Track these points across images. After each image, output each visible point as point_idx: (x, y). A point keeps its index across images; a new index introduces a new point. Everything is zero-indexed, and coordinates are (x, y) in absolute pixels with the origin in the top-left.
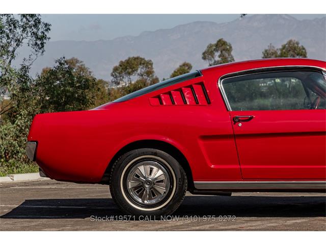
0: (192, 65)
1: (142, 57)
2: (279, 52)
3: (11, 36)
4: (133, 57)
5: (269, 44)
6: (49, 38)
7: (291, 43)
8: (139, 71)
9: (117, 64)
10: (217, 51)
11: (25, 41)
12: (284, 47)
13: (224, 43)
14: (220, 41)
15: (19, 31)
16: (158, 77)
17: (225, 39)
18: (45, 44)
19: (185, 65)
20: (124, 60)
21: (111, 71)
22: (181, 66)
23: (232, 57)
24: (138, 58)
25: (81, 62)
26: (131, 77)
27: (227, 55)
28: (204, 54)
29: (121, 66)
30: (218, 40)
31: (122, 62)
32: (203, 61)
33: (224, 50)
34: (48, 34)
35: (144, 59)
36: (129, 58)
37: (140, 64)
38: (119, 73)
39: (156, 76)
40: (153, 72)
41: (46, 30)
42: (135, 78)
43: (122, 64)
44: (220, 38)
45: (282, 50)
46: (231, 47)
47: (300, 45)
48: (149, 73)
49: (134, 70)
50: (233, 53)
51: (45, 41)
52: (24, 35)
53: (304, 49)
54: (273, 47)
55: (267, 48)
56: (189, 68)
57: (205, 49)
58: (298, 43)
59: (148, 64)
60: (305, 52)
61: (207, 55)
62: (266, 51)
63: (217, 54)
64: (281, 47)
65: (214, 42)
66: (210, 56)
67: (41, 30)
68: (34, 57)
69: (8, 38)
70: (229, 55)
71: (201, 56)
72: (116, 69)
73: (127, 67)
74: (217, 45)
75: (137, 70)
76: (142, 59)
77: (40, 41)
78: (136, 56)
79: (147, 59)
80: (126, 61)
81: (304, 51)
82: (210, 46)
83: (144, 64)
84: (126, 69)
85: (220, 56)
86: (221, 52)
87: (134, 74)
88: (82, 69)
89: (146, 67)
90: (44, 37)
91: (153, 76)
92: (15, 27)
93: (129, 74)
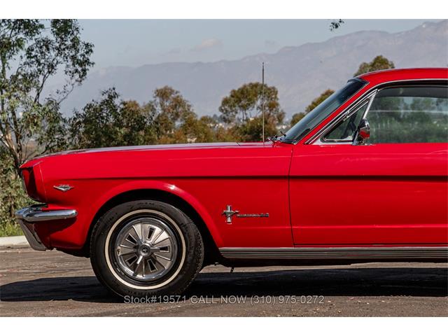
1: (263, 83)
3: (42, 61)
4: (251, 84)
6: (93, 64)
8: (259, 103)
9: (228, 95)
13: (384, 62)
15: (53, 53)
16: (285, 111)
17: (385, 56)
18: (87, 72)
19: (328, 93)
20: (236, 89)
21: (220, 104)
22: (322, 94)
24: (256, 85)
25: (177, 92)
26: (247, 112)
29: (232, 96)
30: (375, 57)
31: (234, 91)
34: (92, 58)
35: (265, 86)
36: (245, 86)
37: (261, 93)
38: (231, 107)
39: (282, 111)
40: (278, 104)
41: (87, 53)
42: (254, 113)
43: (234, 94)
44: (378, 55)
48: (273, 106)
49: (251, 102)
51: (87, 67)
57: (356, 69)
59: (270, 93)
65: (370, 61)
67: (81, 52)
68: (69, 88)
72: (225, 102)
73: (242, 97)
74: (373, 65)
75: (254, 102)
76: (263, 86)
78: (253, 82)
79: (269, 86)
80: (239, 89)
82: (364, 66)
83: (264, 93)
84: (240, 101)
87: (250, 108)
88: (178, 102)
89: (269, 97)
90: (87, 62)
91: (277, 110)
92: (48, 49)
93: (244, 108)
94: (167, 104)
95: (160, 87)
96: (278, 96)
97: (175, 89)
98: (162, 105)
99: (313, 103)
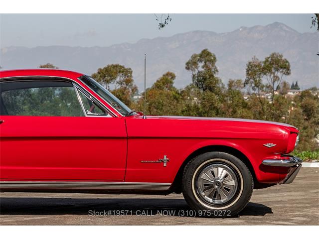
0: (176, 74)
1: (122, 65)
2: (263, 65)
4: (112, 65)
5: (253, 57)
7: (275, 56)
8: (118, 79)
9: (96, 72)
10: (201, 61)
12: (267, 61)
13: (209, 54)
14: (204, 51)
16: (137, 86)
17: (210, 50)
19: (168, 74)
20: (102, 68)
22: (164, 75)
23: (216, 68)
24: (117, 66)
26: (110, 85)
27: (211, 66)
28: (187, 64)
29: (99, 73)
31: (100, 69)
32: (186, 71)
33: (208, 60)
35: (123, 67)
36: (109, 66)
37: (120, 72)
38: (97, 80)
39: (135, 86)
40: (132, 81)
44: (205, 49)
45: (265, 62)
46: (215, 58)
47: (283, 58)
48: (129, 82)
49: (113, 78)
50: (216, 64)
53: (287, 62)
54: (258, 60)
55: (251, 61)
56: (172, 78)
57: (188, 58)
58: (281, 56)
59: (127, 72)
60: (289, 65)
61: (190, 65)
62: (250, 63)
63: (201, 65)
64: (264, 60)
65: (199, 52)
66: (193, 67)
70: (213, 66)
71: (185, 66)
72: (94, 77)
73: (107, 74)
74: (201, 56)
75: (116, 78)
76: (121, 67)
78: (115, 64)
79: (126, 67)
80: (105, 68)
81: (287, 64)
82: (194, 57)
83: (122, 72)
84: (105, 77)
85: (203, 67)
86: (205, 63)
87: (112, 83)
89: (125, 75)
91: (132, 85)
93: (108, 82)
96: (133, 75)
97: (55, 65)
99: (158, 81)
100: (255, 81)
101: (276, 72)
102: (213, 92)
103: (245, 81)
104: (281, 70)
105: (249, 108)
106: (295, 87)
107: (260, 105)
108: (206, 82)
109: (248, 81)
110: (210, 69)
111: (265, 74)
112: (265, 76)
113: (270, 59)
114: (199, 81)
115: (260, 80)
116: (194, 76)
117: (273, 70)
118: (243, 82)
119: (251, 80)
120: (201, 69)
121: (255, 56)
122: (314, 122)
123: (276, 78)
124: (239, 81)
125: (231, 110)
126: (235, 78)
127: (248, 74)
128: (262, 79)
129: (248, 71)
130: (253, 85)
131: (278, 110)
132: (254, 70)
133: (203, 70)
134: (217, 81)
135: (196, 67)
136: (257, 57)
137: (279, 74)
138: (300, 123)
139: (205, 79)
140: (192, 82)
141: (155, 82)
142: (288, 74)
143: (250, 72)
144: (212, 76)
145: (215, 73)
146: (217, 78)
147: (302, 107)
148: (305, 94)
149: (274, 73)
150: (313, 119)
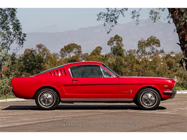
0: (102, 47)
2: (146, 42)
3: (9, 39)
4: (71, 44)
6: (26, 40)
7: (152, 37)
8: (74, 51)
9: (63, 47)
10: (115, 41)
11: (15, 41)
12: (148, 40)
13: (119, 37)
14: (116, 36)
17: (119, 35)
19: (98, 47)
20: (66, 45)
21: (60, 50)
22: (96, 48)
23: (122, 44)
24: (73, 44)
25: (44, 46)
26: (70, 54)
27: (120, 43)
28: (108, 42)
29: (65, 48)
31: (65, 46)
32: (108, 46)
33: (118, 40)
34: (25, 38)
36: (69, 44)
38: (64, 52)
40: (82, 51)
41: (24, 37)
42: (72, 54)
43: (65, 47)
44: (116, 34)
45: (147, 41)
46: (122, 39)
47: (156, 39)
48: (80, 52)
49: (72, 50)
50: (123, 42)
51: (24, 41)
52: (15, 38)
53: (159, 40)
54: (143, 39)
55: (140, 40)
56: (100, 50)
57: (109, 40)
59: (79, 47)
60: (159, 42)
61: (110, 43)
62: (139, 41)
63: (115, 42)
64: (147, 40)
65: (114, 36)
67: (22, 36)
69: (7, 40)
72: (62, 50)
73: (68, 48)
74: (115, 38)
75: (73, 50)
76: (76, 45)
77: (22, 41)
79: (78, 45)
82: (111, 39)
83: (76, 47)
84: (68, 50)
85: (116, 44)
86: (117, 41)
87: (71, 53)
88: (45, 50)
89: (78, 49)
90: (24, 39)
91: (81, 54)
92: (10, 35)
93: (69, 52)
94: (41, 50)
95: (38, 44)
96: (82, 48)
97: (44, 44)
98: (39, 51)
99: (93, 51)
100: (143, 50)
101: (153, 46)
102: (121, 56)
103: (138, 51)
104: (156, 44)
105: (140, 64)
106: (162, 51)
107: (145, 62)
108: (117, 51)
109: (139, 50)
110: (120, 45)
111: (147, 46)
112: (147, 48)
113: (150, 39)
114: (114, 51)
115: (145, 50)
116: (112, 48)
117: (152, 45)
118: (137, 51)
119: (140, 50)
120: (115, 45)
121: (142, 38)
122: (173, 70)
123: (153, 48)
124: (134, 50)
125: (130, 65)
126: (132, 49)
127: (139, 47)
128: (146, 49)
129: (138, 45)
130: (141, 52)
131: (155, 65)
132: (142, 45)
133: (116, 45)
134: (123, 51)
135: (113, 44)
136: (143, 38)
137: (154, 46)
138: (166, 71)
139: (117, 50)
140: (111, 51)
141: (92, 51)
142: (159, 46)
143: (140, 46)
144: (120, 48)
145: (122, 46)
146: (123, 49)
147: (167, 63)
148: (168, 56)
149: (152, 46)
150: (172, 69)
